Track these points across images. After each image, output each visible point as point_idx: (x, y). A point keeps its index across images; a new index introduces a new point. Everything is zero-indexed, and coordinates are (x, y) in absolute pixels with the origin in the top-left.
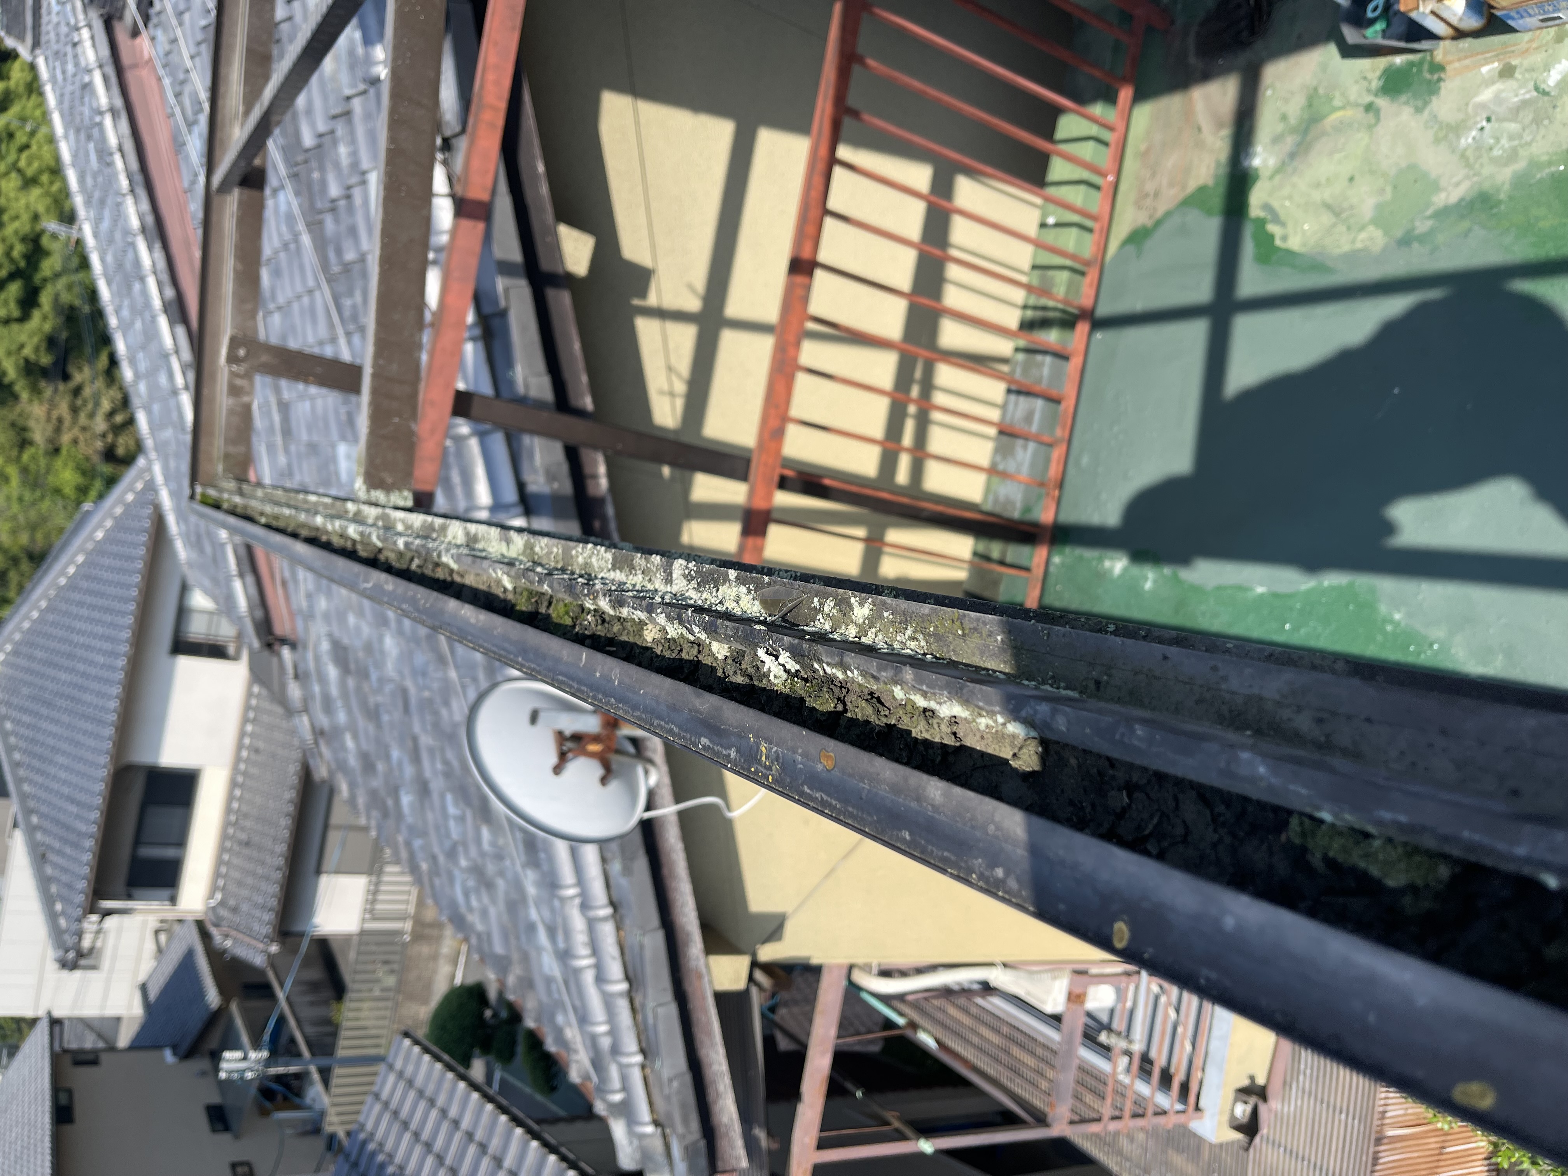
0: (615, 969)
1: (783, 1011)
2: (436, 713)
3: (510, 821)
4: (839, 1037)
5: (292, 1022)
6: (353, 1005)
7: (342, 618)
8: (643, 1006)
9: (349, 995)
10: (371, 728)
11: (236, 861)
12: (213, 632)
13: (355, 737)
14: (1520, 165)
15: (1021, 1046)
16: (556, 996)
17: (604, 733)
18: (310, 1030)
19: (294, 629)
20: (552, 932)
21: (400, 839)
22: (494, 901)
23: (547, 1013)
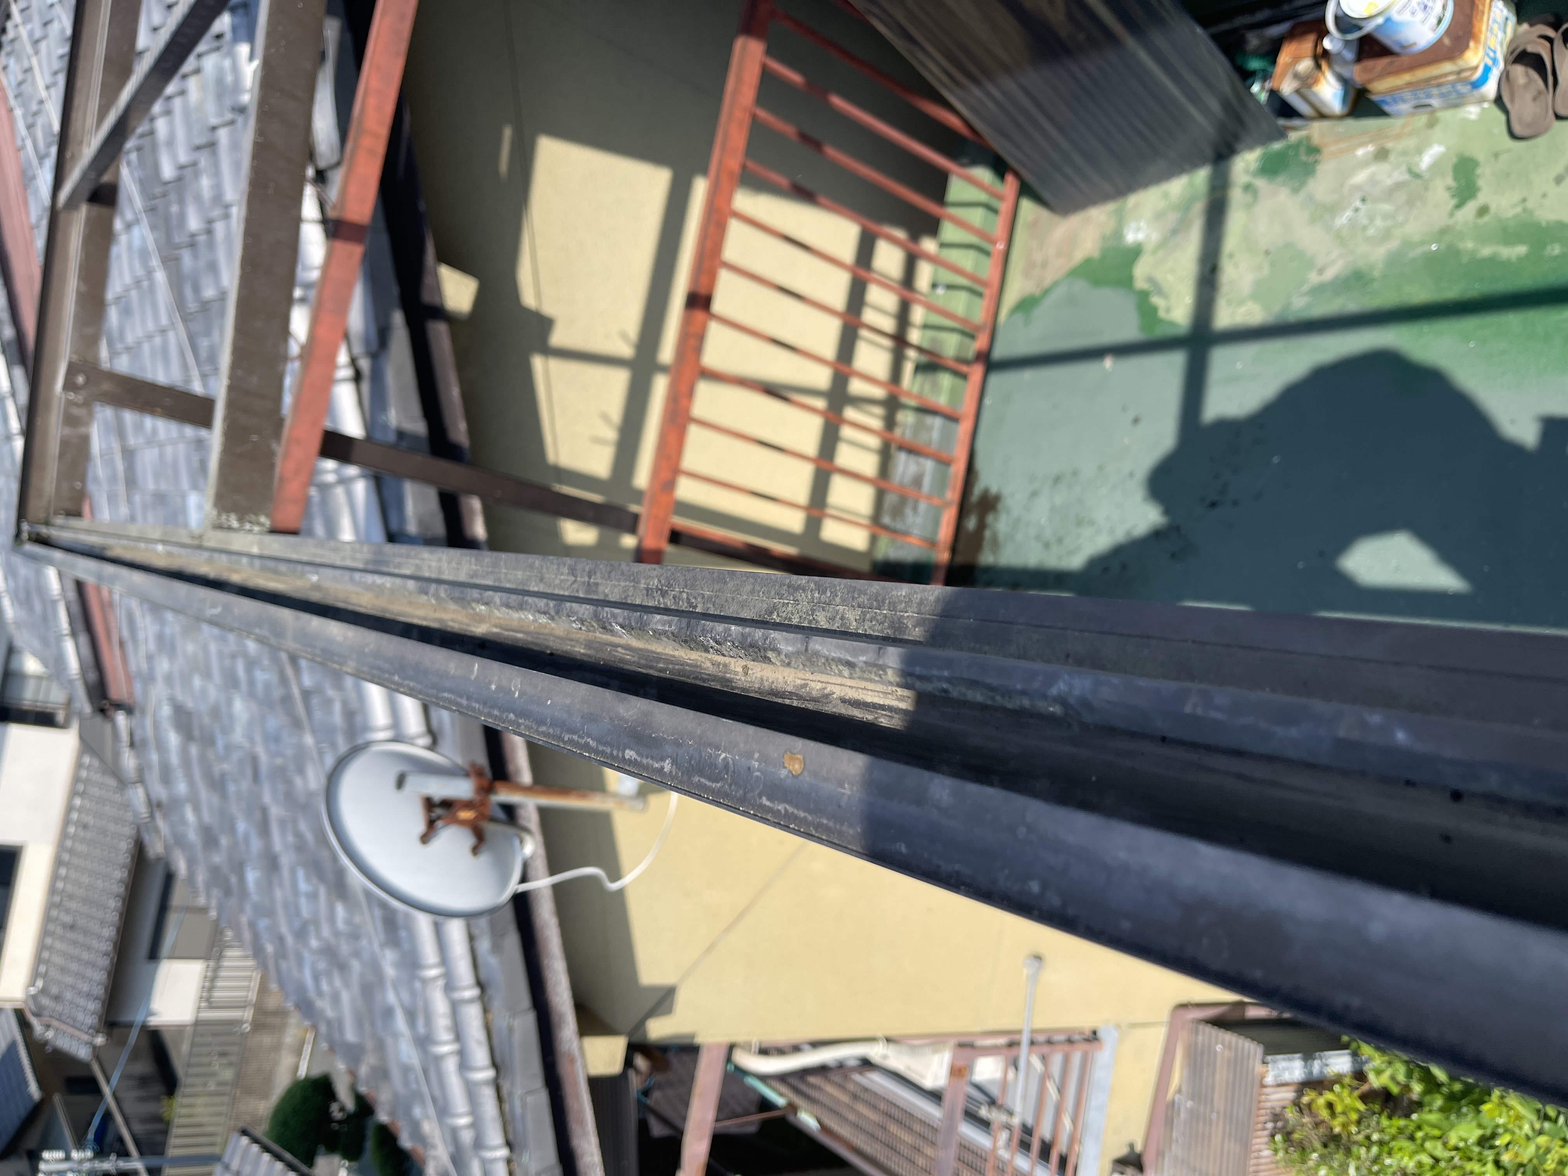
0: (480, 1055)
1: (657, 1095)
2: (289, 782)
3: (368, 894)
4: (717, 1120)
5: (119, 1119)
6: (185, 1101)
7: (186, 681)
8: (510, 1094)
9: (181, 1091)
10: (215, 800)
11: (58, 945)
12: (41, 697)
13: (197, 809)
14: (1393, 244)
15: (899, 1122)
16: (414, 1086)
17: (478, 798)
18: (138, 1128)
19: (131, 693)
20: (411, 1016)
21: (244, 920)
22: (347, 984)
23: (403, 1105)
